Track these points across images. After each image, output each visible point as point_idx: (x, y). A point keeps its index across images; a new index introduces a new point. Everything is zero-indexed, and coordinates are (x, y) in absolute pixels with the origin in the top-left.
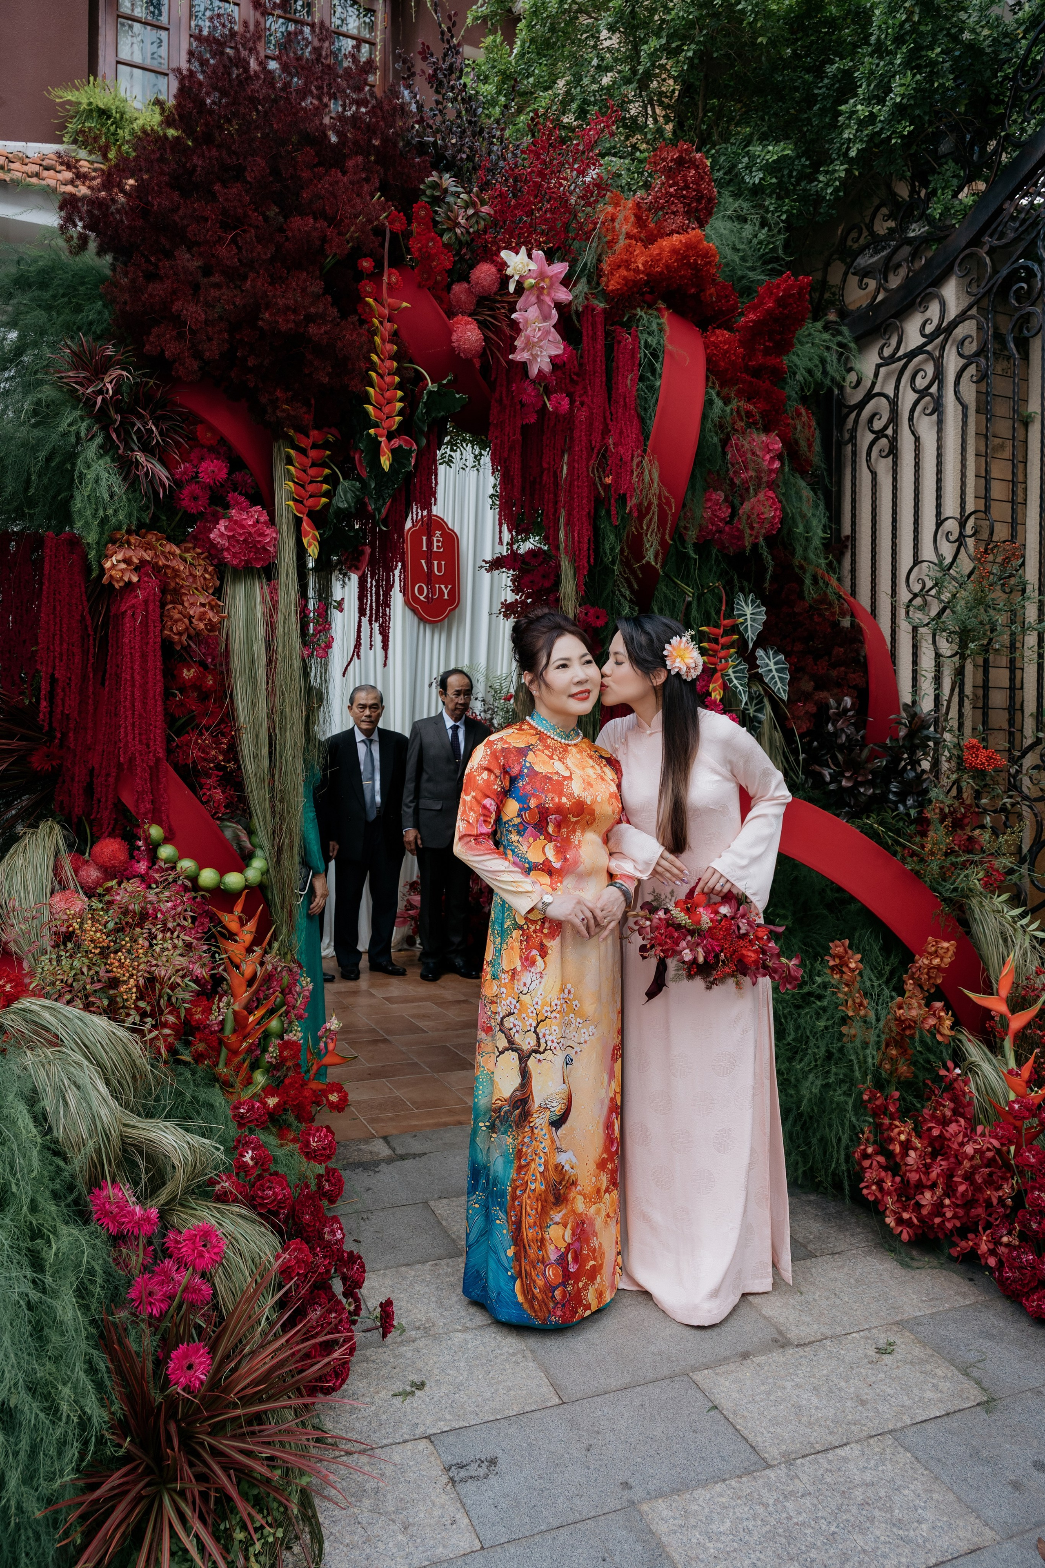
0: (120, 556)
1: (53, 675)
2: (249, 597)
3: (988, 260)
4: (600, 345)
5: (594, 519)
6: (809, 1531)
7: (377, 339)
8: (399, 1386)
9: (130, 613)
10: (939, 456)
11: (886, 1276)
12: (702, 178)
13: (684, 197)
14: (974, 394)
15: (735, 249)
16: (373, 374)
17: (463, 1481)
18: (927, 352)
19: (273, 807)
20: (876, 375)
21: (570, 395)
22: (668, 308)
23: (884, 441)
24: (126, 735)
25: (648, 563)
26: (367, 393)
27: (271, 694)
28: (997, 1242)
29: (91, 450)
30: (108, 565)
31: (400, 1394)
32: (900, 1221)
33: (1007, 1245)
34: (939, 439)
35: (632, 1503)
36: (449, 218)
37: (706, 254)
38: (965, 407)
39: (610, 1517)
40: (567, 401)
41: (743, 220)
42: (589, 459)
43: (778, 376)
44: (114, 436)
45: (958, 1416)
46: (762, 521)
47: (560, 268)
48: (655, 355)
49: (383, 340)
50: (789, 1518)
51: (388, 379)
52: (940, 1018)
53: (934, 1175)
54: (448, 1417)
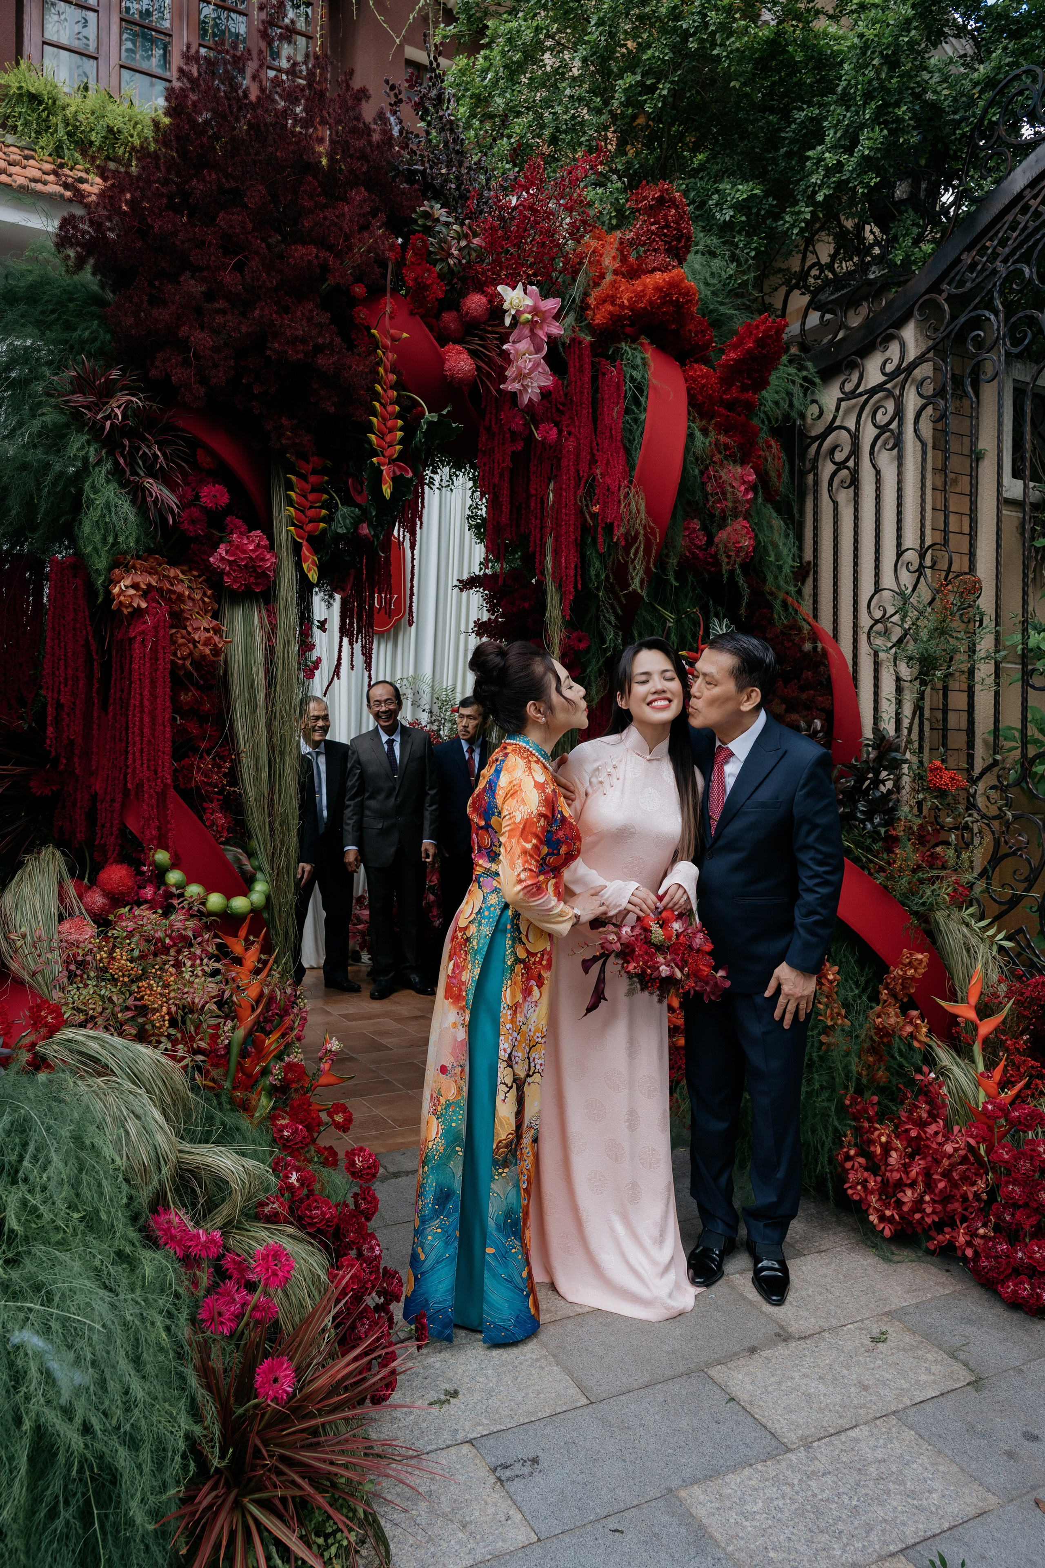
0: (128, 582)
1: (58, 700)
2: (248, 621)
3: (946, 307)
4: (587, 378)
5: (581, 546)
6: (833, 1506)
7: (381, 370)
8: (432, 1396)
9: (139, 639)
10: (900, 490)
11: (870, 1271)
12: (682, 218)
13: (665, 235)
14: (931, 432)
15: (707, 284)
16: (377, 404)
17: (509, 1479)
18: (887, 390)
19: (272, 829)
20: (838, 409)
21: (557, 424)
22: (652, 343)
23: (845, 472)
24: (134, 761)
25: (635, 591)
26: (371, 422)
27: (270, 719)
28: (973, 1234)
29: (100, 476)
30: (116, 590)
31: (435, 1403)
32: (882, 1218)
33: (983, 1237)
34: (900, 474)
35: (670, 1490)
36: (442, 249)
37: (687, 293)
38: (924, 445)
39: (653, 1504)
40: (555, 431)
41: (713, 255)
42: (577, 486)
43: (750, 408)
44: (122, 461)
45: (952, 1395)
46: (739, 550)
47: (552, 304)
48: (641, 391)
49: (385, 370)
50: (814, 1495)
51: (389, 408)
52: (916, 1026)
53: (913, 1174)
54: (485, 1422)
